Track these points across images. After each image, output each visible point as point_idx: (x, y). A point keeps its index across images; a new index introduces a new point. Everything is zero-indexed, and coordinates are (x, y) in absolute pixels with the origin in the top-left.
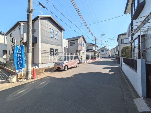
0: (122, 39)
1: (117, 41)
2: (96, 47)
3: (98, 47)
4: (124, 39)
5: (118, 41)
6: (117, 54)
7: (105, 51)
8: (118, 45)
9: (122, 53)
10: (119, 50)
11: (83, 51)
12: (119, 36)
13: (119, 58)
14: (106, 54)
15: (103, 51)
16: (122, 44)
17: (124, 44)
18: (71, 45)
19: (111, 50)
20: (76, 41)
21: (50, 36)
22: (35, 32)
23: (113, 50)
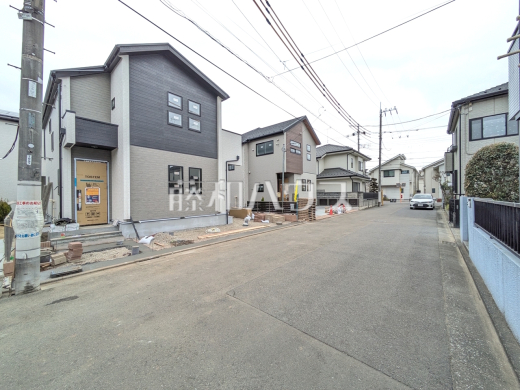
0: (471, 121)
1: (449, 132)
2: (360, 159)
3: (366, 159)
4: (482, 118)
5: (452, 129)
6: (450, 184)
7: (397, 173)
8: (454, 150)
9: (471, 176)
10: (457, 167)
11: (305, 176)
12: (458, 106)
13: (458, 202)
14: (404, 185)
15: (388, 173)
16: (471, 140)
17: (483, 138)
18: (260, 153)
19: (424, 170)
20: (275, 139)
21: (170, 121)
22: (113, 108)
23: (432, 169)
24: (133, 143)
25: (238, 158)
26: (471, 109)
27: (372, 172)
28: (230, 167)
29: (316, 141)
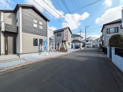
0: (107, 29)
2: (81, 38)
3: (83, 38)
4: (109, 29)
5: (102, 31)
6: (101, 44)
7: (89, 41)
10: (103, 40)
12: (104, 26)
14: (91, 44)
15: (87, 41)
16: (107, 33)
17: (110, 33)
18: (58, 36)
19: (95, 40)
20: (62, 32)
21: (34, 26)
22: (17, 22)
23: (96, 40)
24: (23, 32)
25: (52, 37)
26: (107, 26)
27: (84, 41)
28: (50, 39)
29: (71, 33)
